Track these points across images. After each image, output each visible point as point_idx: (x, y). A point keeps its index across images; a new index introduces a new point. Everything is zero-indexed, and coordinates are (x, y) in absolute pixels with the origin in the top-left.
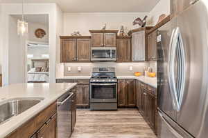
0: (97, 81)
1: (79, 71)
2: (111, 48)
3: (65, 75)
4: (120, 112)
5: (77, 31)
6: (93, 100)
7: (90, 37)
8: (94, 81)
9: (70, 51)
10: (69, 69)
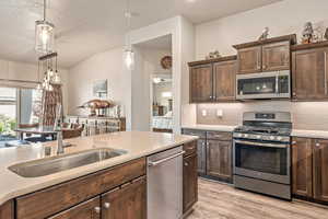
0: (246, 136)
1: (220, 117)
2: (276, 74)
3: (198, 123)
4: (298, 207)
5: (214, 51)
6: (236, 170)
7: (235, 58)
8: (240, 135)
9: (202, 83)
10: (204, 113)
